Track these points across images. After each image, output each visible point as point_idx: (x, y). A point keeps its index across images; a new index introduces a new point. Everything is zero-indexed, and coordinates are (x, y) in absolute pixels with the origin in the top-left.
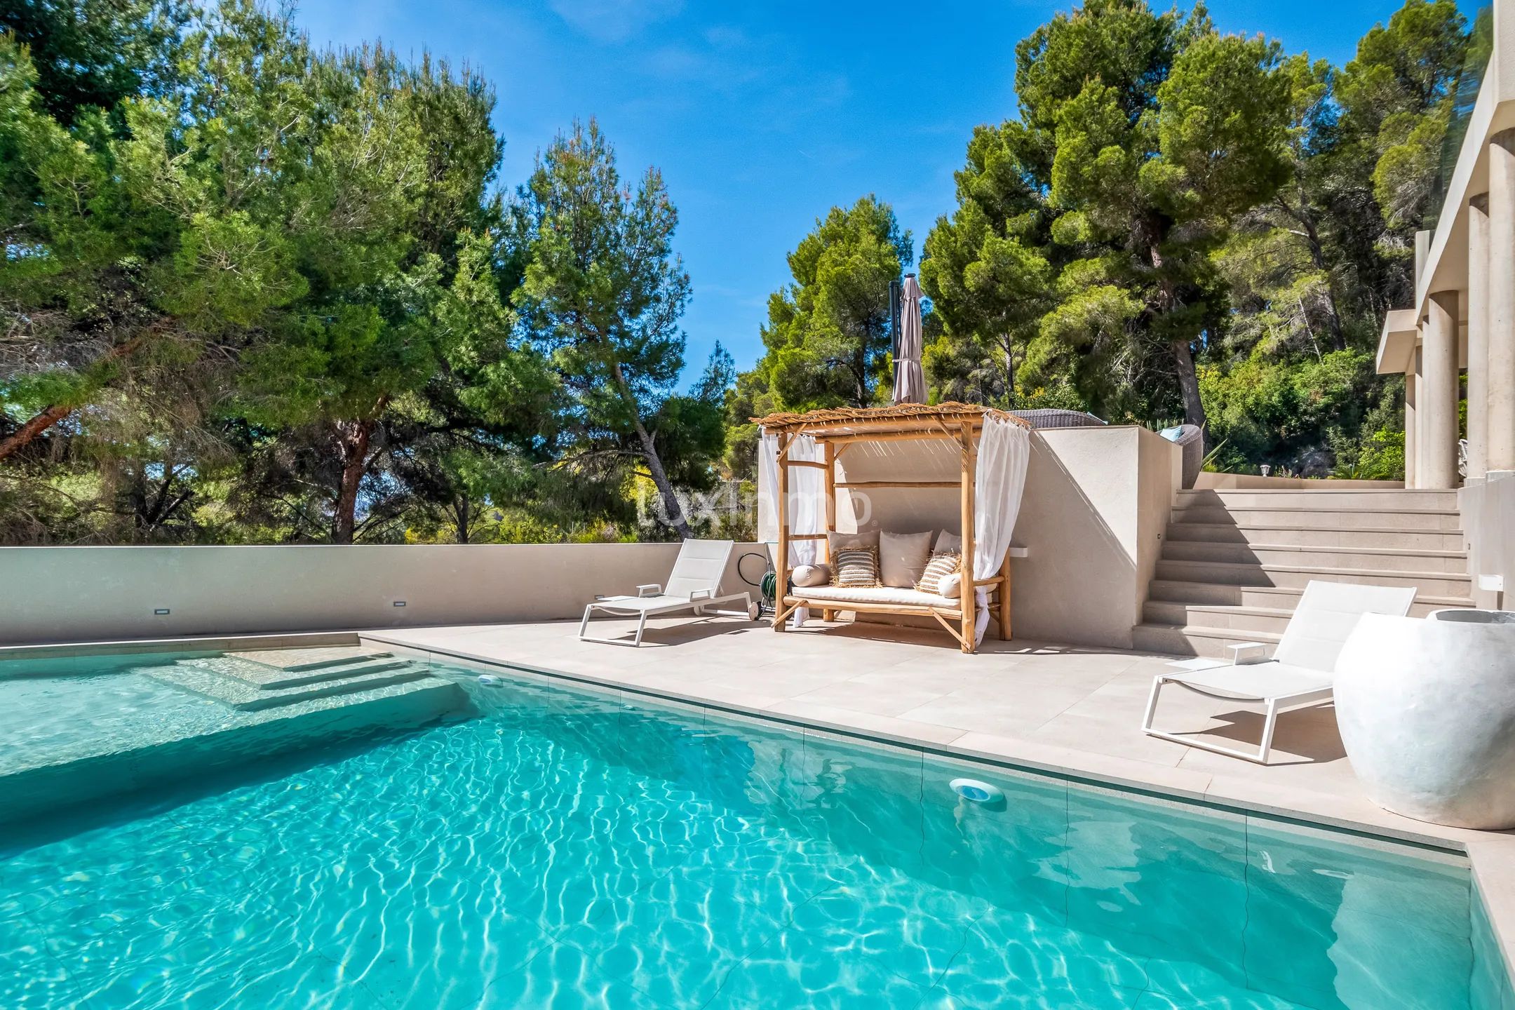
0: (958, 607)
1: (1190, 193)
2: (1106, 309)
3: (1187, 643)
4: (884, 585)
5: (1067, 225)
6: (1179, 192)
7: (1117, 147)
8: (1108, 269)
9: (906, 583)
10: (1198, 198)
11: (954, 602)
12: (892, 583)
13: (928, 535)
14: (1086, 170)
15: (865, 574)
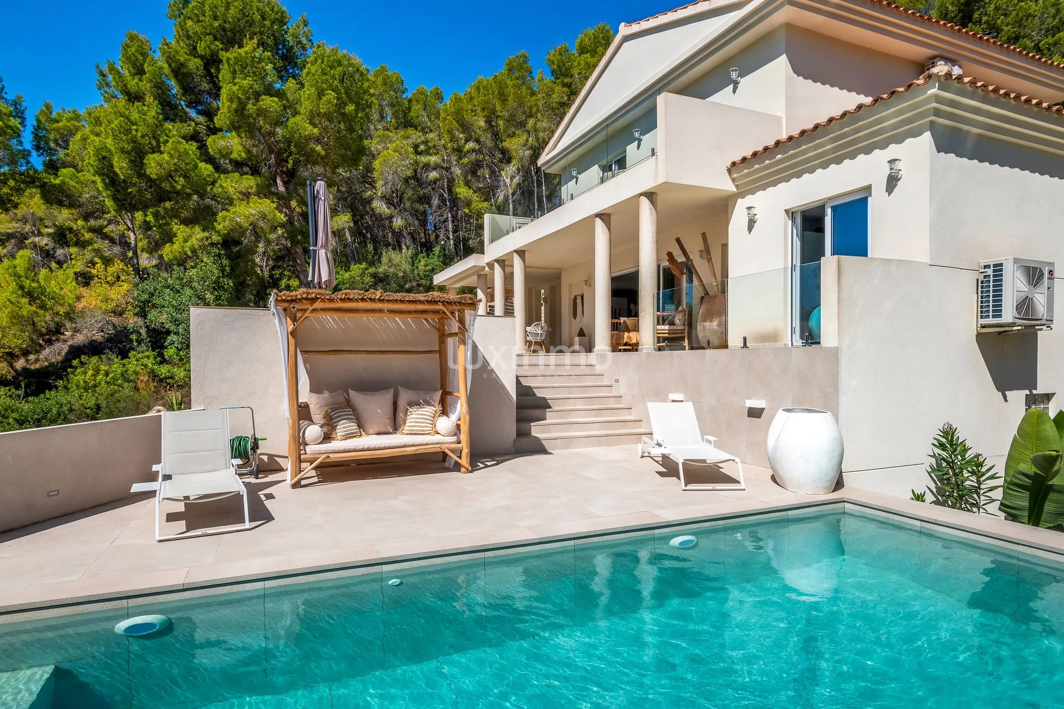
0: (459, 442)
1: (319, 148)
2: (264, 217)
3: (542, 445)
4: (368, 434)
5: (222, 143)
6: (312, 145)
7: (276, 99)
8: (257, 185)
9: (383, 429)
10: (323, 153)
11: (454, 439)
12: (371, 431)
13: (392, 391)
14: (251, 107)
15: (353, 427)
